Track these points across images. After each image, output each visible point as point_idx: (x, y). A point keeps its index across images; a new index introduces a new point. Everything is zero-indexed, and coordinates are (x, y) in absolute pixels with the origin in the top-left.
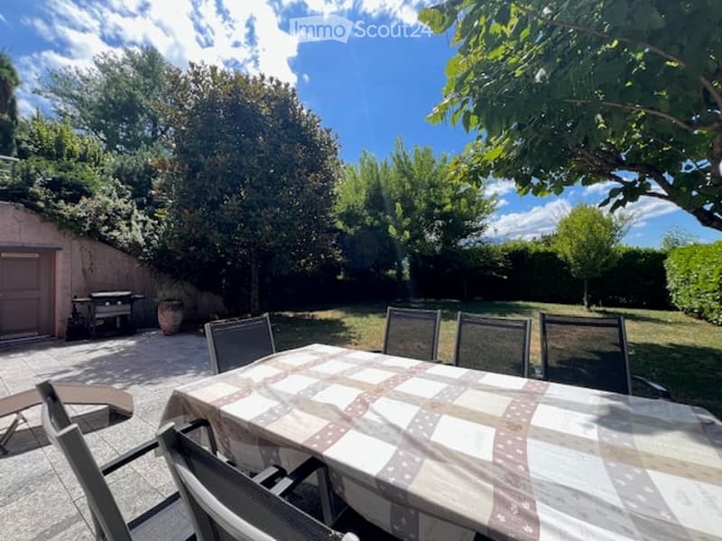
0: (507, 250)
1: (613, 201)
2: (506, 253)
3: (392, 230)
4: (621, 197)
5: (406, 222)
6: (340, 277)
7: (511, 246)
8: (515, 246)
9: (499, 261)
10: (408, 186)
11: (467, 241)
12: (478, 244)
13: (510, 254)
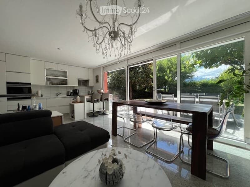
0: (201, 83)
1: (229, 72)
2: (201, 84)
3: (166, 78)
4: (230, 71)
5: (170, 75)
6: (146, 91)
7: (202, 81)
8: (204, 81)
9: (198, 86)
10: (170, 64)
11: (188, 80)
12: (192, 81)
13: (202, 84)
